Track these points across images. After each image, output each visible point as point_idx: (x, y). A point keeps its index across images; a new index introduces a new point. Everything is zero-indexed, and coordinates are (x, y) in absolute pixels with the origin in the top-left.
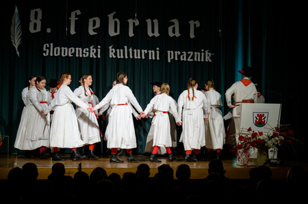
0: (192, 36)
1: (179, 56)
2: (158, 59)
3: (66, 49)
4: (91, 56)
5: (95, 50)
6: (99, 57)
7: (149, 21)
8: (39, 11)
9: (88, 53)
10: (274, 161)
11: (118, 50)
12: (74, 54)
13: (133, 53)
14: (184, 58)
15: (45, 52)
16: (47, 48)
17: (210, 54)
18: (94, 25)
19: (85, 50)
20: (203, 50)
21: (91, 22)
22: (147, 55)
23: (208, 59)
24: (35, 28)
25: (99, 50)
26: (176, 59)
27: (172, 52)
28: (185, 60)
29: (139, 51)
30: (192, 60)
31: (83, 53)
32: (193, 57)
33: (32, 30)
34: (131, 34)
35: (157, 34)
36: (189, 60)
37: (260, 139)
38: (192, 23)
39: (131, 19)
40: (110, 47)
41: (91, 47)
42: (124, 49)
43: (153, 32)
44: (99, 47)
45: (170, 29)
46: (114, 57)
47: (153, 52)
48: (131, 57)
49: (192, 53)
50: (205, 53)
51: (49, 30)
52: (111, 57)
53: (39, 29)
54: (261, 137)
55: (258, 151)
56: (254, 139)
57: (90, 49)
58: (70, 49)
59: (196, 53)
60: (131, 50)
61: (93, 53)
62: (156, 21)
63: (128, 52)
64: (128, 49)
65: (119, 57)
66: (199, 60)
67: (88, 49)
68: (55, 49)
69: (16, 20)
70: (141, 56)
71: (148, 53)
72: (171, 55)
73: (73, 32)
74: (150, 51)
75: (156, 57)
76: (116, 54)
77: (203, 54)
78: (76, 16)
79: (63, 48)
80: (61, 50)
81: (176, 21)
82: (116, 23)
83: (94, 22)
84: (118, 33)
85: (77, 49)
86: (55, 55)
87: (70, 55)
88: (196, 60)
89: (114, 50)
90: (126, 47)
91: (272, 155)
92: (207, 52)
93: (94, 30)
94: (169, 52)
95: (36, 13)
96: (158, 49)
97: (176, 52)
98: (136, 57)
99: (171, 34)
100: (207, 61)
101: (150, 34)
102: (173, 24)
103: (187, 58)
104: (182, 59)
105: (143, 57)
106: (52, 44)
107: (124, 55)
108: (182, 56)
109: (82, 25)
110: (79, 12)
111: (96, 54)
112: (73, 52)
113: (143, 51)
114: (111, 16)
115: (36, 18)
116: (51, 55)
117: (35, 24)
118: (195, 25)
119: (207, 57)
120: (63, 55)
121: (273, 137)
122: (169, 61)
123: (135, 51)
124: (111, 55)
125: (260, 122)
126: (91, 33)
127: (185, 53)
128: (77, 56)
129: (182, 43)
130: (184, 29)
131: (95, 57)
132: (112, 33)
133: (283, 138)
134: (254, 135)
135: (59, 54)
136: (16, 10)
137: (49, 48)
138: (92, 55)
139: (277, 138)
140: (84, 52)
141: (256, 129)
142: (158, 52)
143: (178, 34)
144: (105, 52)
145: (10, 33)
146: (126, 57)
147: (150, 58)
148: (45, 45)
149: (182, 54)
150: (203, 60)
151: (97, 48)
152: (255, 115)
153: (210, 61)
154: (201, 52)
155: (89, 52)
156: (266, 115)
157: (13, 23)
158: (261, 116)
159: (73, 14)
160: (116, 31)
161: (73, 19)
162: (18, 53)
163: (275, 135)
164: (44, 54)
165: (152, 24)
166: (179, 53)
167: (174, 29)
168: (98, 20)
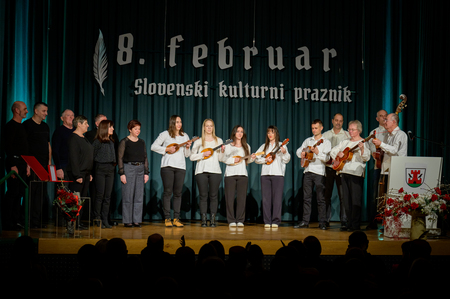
0: (326, 68)
1: (309, 95)
2: (282, 98)
3: (164, 85)
4: (196, 95)
5: (201, 87)
6: (206, 95)
7: (270, 50)
8: (130, 37)
9: (191, 91)
10: (433, 232)
11: (230, 87)
12: (174, 92)
13: (250, 90)
14: (315, 97)
15: (137, 89)
16: (139, 84)
17: (349, 92)
18: (200, 55)
19: (188, 87)
20: (340, 87)
21: (196, 50)
22: (267, 93)
23: (347, 98)
24: (124, 59)
25: (206, 87)
26: (306, 98)
27: (300, 89)
28: (317, 99)
29: (257, 88)
30: (326, 100)
31: (185, 91)
32: (327, 96)
33: (120, 61)
34: (247, 66)
35: (280, 66)
36: (322, 99)
37: (414, 203)
38: (326, 52)
39: (247, 47)
40: (221, 84)
41: (197, 83)
42: (238, 85)
43: (276, 63)
44: (206, 83)
45: (298, 59)
46: (226, 95)
47: (276, 89)
48: (247, 96)
49: (326, 91)
50: (343, 90)
51: (142, 61)
52: (221, 95)
53: (129, 60)
54: (416, 201)
55: (413, 219)
56: (408, 203)
57: (194, 85)
58: (169, 86)
59: (331, 91)
60: (247, 87)
61: (198, 90)
62: (279, 50)
63: (244, 90)
64: (244, 85)
65: (231, 96)
66: (335, 100)
67: (191, 86)
68: (150, 85)
69: (100, 47)
70: (260, 94)
71: (269, 90)
72: (300, 94)
73: (172, 63)
74: (272, 89)
75: (279, 95)
76: (227, 91)
77: (340, 92)
78: (177, 43)
79: (160, 85)
80: (157, 87)
81: (305, 49)
82: (228, 51)
83: (200, 50)
84: (231, 65)
85: (178, 85)
86: (150, 93)
87: (169, 94)
88: (331, 99)
89: (225, 87)
90: (240, 83)
91: (431, 224)
92: (345, 89)
93: (200, 61)
94: (296, 89)
95: (126, 39)
96: (282, 85)
97: (305, 90)
98: (253, 96)
99: (299, 66)
100: (345, 100)
101: (272, 66)
102: (302, 53)
103: (319, 97)
104: (313, 99)
105: (263, 96)
106: (146, 80)
107: (238, 93)
108: (313, 95)
109: (184, 54)
110: (180, 38)
111: (203, 92)
112: (173, 89)
113: (262, 88)
114: (221, 43)
115: (126, 46)
116: (145, 93)
117: (125, 54)
118: (330, 54)
119: (346, 95)
120: (160, 94)
121: (431, 200)
122: (297, 101)
123: (253, 88)
124: (222, 93)
125: (415, 180)
126: (197, 64)
127: (316, 90)
128: (178, 94)
129: (314, 78)
130: (316, 59)
131: (201, 96)
132: (223, 65)
133: (445, 202)
134: (407, 198)
135: (154, 92)
136: (101, 36)
137: (142, 85)
138: (198, 93)
139: (437, 202)
140: (187, 89)
141: (410, 191)
142: (282, 89)
143: (307, 66)
144: (214, 89)
145: (93, 65)
146: (241, 96)
147: (272, 97)
148: (137, 81)
149: (313, 92)
150: (340, 100)
151: (203, 85)
152: (409, 171)
153: (350, 101)
154: (338, 90)
155: (194, 89)
156: (422, 172)
157: (97, 52)
158: (416, 173)
159: (173, 40)
160: (228, 63)
161: (173, 47)
162: (103, 91)
163: (434, 198)
164: (136, 92)
165: (275, 53)
166: (309, 91)
167: (303, 59)
168: (205, 48)
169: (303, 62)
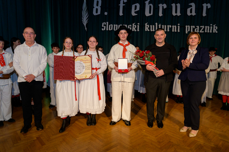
0: (204, 14)
1: (194, 29)
2: (179, 31)
3: (117, 25)
4: (133, 30)
5: (135, 26)
6: (138, 30)
7: (174, 5)
11: (151, 26)
13: (161, 27)
15: (103, 28)
16: (104, 25)
17: (217, 27)
18: (136, 9)
19: (129, 26)
20: (211, 25)
21: (133, 6)
22: (171, 29)
23: (215, 31)
24: (97, 12)
27: (189, 26)
29: (165, 26)
30: (203, 32)
33: (95, 14)
34: (161, 14)
35: (179, 14)
36: (201, 31)
38: (205, 5)
39: (161, 4)
40: (146, 24)
41: (133, 24)
43: (176, 12)
45: (189, 10)
46: (148, 30)
47: (175, 26)
49: (203, 27)
50: (213, 27)
51: (106, 13)
52: (146, 30)
53: (99, 13)
57: (132, 25)
59: (206, 27)
60: (160, 25)
61: (134, 28)
62: (178, 5)
64: (158, 25)
65: (151, 30)
66: (208, 32)
68: (110, 26)
69: (85, 7)
71: (172, 27)
72: (188, 29)
73: (121, 14)
74: (173, 26)
75: (177, 30)
76: (149, 28)
77: (211, 27)
78: (124, 3)
79: (115, 25)
80: (113, 26)
81: (193, 4)
82: (150, 6)
83: (136, 7)
84: (152, 14)
86: (110, 30)
88: (206, 31)
89: (148, 26)
90: (156, 24)
92: (214, 26)
93: (135, 12)
94: (187, 26)
95: (98, 2)
96: (179, 24)
97: (192, 27)
99: (189, 14)
100: (214, 32)
101: (174, 14)
102: (191, 6)
103: (199, 30)
104: (196, 31)
105: (168, 30)
106: (107, 23)
107: (155, 29)
108: (196, 29)
109: (127, 8)
111: (136, 29)
113: (168, 26)
114: (147, 3)
115: (97, 5)
116: (107, 30)
117: (97, 9)
118: (207, 7)
119: (214, 29)
120: (115, 30)
122: (187, 33)
123: (163, 26)
124: (147, 29)
126: (133, 14)
127: (198, 27)
130: (199, 9)
131: (135, 31)
132: (147, 14)
135: (112, 29)
137: (106, 25)
142: (179, 27)
143: (194, 14)
144: (142, 27)
145: (82, 16)
147: (173, 31)
148: (103, 23)
149: (196, 28)
150: (211, 32)
151: (137, 25)
153: (217, 32)
154: (210, 26)
155: (132, 27)
157: (83, 9)
159: (122, 2)
160: (150, 13)
161: (121, 5)
162: (86, 29)
164: (103, 29)
165: (176, 7)
166: (194, 27)
167: (191, 10)
168: (138, 5)
169: (192, 11)
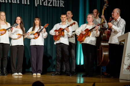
1: (42, 2)
26: (41, 4)
28: (47, 5)
30: (51, 5)
32: (52, 3)
36: (49, 5)
66: (56, 6)
72: (37, 2)
88: (54, 5)
100: (61, 6)
103: (48, 4)
104: (44, 4)
119: (61, 3)
122: (36, 6)
147: (23, 3)
150: (58, 6)
153: (63, 6)
